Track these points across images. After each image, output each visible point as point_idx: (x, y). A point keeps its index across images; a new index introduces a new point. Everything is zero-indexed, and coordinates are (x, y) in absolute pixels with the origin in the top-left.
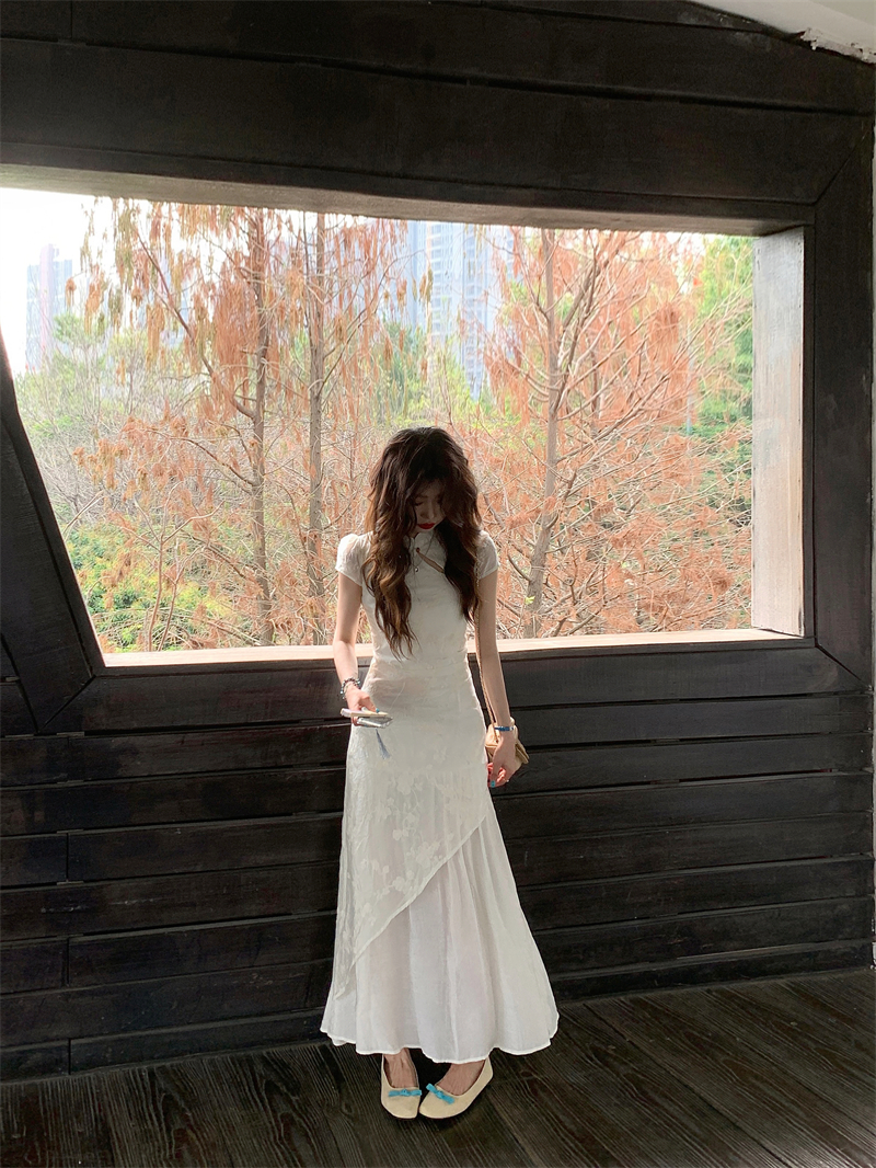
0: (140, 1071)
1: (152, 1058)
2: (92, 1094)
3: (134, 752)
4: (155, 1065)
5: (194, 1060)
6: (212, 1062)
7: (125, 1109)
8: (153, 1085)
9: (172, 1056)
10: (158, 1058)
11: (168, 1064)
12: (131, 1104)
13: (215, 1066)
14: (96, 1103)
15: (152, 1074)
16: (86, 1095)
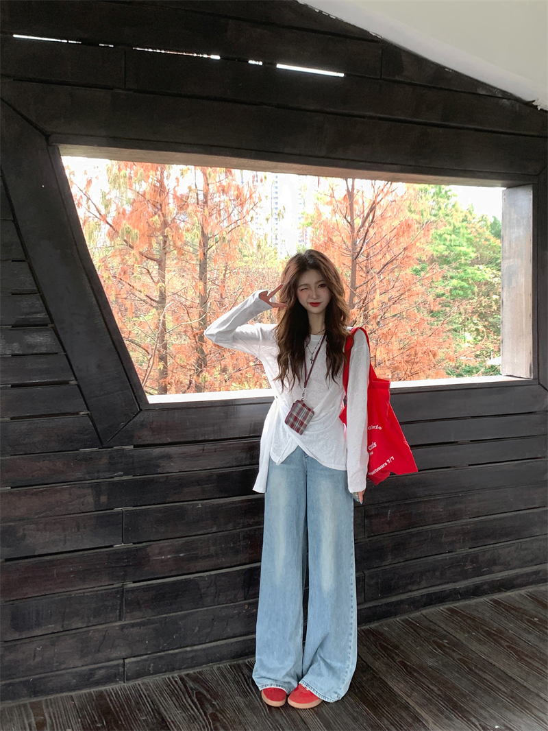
0: (173, 678)
1: (180, 669)
2: (145, 695)
3: (168, 457)
4: (183, 673)
5: (208, 668)
6: (219, 669)
7: (170, 702)
8: (185, 685)
9: (194, 667)
10: (184, 668)
11: (191, 672)
12: (174, 699)
13: (221, 670)
14: (149, 700)
15: (182, 679)
16: (140, 696)
